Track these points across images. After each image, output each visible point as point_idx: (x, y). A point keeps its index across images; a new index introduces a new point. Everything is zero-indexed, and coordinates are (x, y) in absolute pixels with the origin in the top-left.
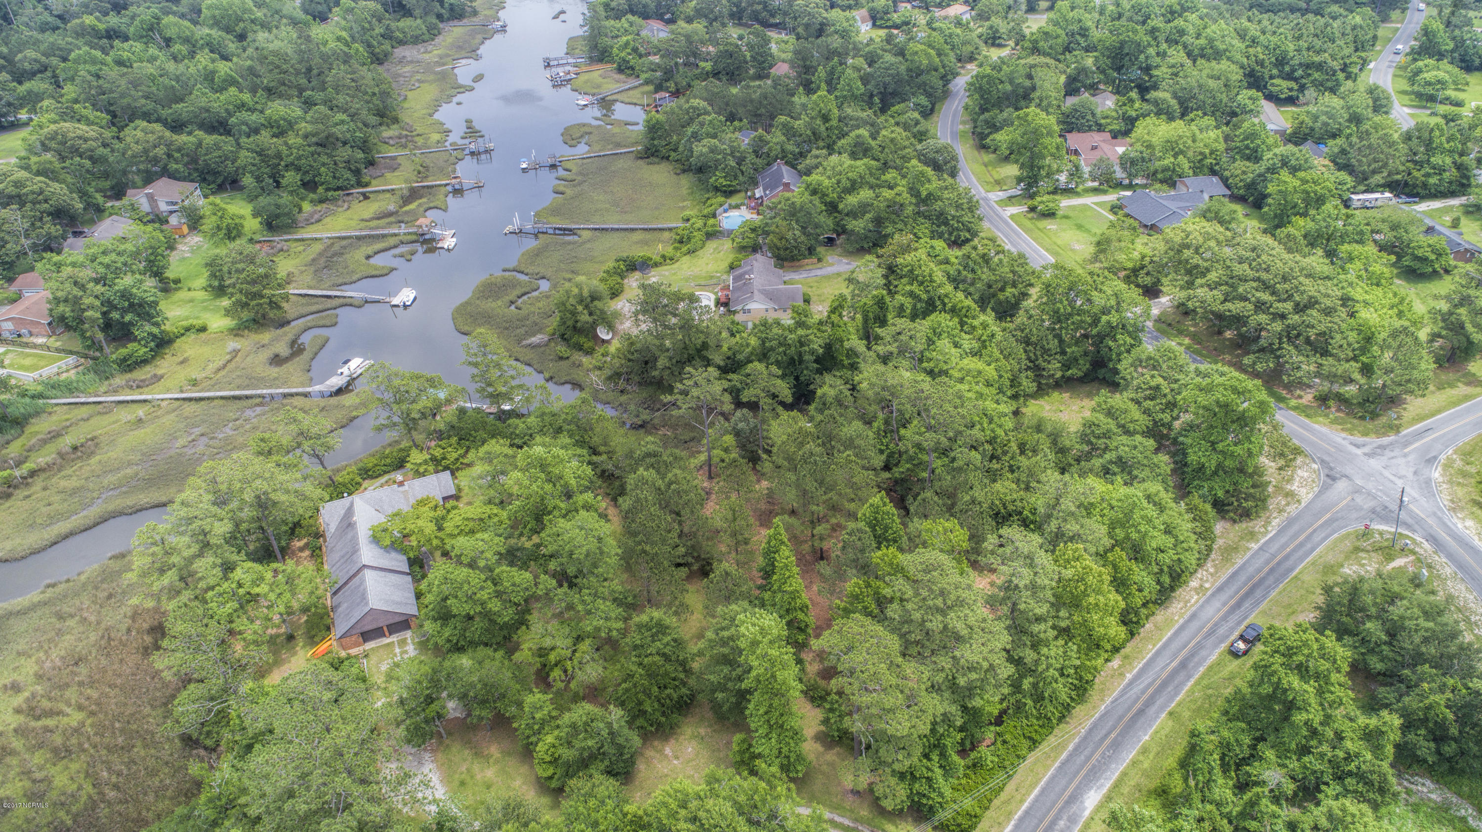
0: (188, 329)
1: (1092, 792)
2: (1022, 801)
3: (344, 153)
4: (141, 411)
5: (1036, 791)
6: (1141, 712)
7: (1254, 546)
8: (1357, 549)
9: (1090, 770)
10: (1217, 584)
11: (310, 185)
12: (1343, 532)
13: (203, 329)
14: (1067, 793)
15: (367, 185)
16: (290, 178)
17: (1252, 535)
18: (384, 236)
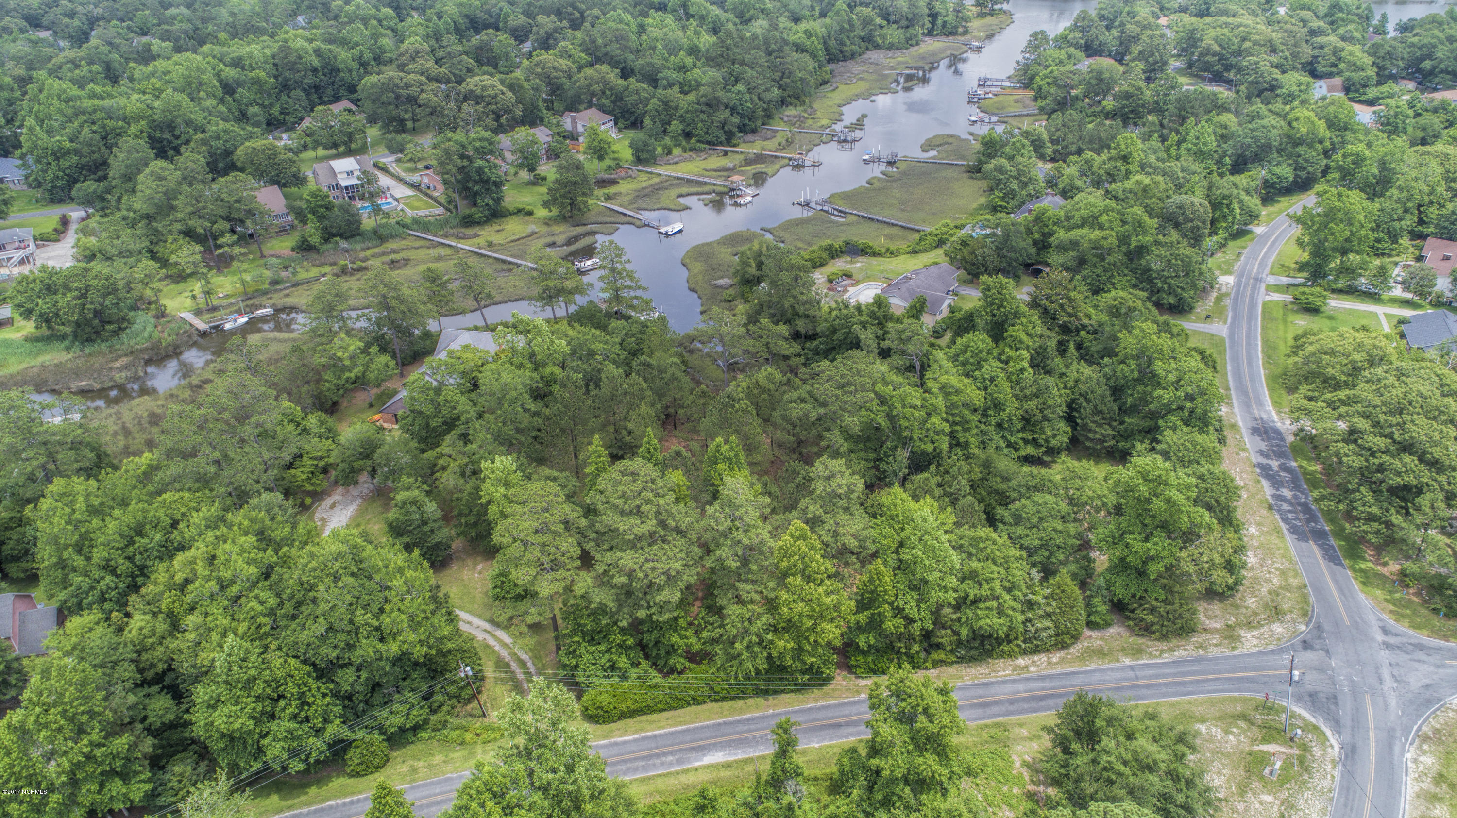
0: (519, 211)
1: (721, 754)
2: (661, 728)
3: (723, 114)
4: (443, 251)
5: (680, 728)
6: (839, 726)
7: (1127, 661)
8: (1243, 717)
9: (740, 739)
10: (1044, 673)
11: (688, 135)
12: (1247, 695)
13: (530, 213)
14: (701, 743)
15: (735, 146)
16: (676, 126)
17: (1138, 652)
18: (706, 184)
